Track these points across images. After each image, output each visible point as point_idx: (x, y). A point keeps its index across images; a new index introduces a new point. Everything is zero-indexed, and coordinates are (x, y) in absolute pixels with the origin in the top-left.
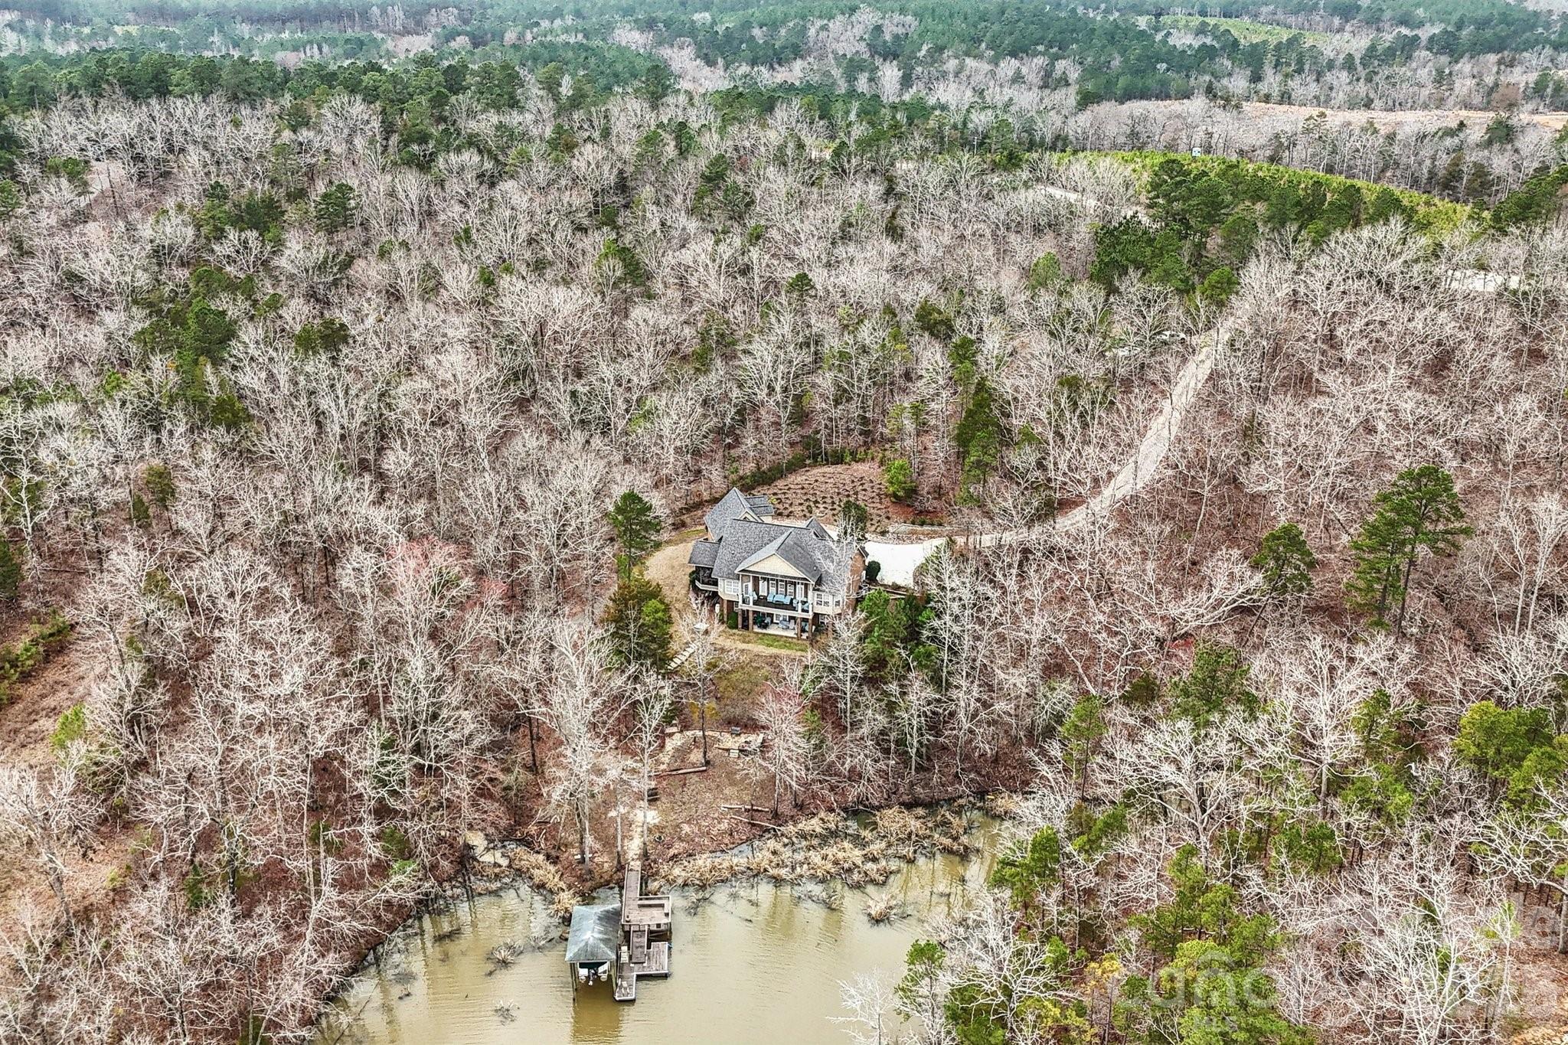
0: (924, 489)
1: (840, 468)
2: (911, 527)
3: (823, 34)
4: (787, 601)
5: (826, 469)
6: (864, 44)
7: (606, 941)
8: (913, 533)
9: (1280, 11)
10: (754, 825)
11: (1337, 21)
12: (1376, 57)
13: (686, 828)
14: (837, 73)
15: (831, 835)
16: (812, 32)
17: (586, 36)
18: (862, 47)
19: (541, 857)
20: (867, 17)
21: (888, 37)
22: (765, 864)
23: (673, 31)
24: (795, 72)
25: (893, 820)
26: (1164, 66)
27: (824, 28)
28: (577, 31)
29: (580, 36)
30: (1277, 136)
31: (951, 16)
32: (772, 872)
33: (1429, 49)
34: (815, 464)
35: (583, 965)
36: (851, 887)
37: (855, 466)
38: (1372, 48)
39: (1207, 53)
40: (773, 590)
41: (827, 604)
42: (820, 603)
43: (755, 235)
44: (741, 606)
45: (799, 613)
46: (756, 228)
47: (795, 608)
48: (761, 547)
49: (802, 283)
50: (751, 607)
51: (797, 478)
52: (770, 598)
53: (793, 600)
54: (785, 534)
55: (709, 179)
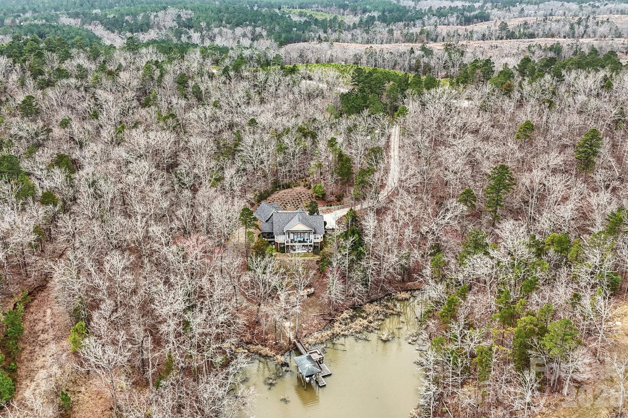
0: (328, 193)
1: (290, 190)
2: (327, 208)
3: (157, 19)
4: (302, 240)
5: (284, 191)
6: (175, 22)
7: (314, 366)
8: (328, 209)
9: (319, 6)
10: (325, 319)
11: (342, 10)
12: (363, 24)
13: (304, 325)
14: (171, 35)
15: (352, 318)
16: (152, 17)
17: (47, 21)
18: (175, 23)
19: (260, 346)
20: (172, 11)
21: (184, 19)
22: (338, 331)
23: (89, 18)
24: (152, 34)
25: (369, 308)
26: (295, 29)
27: (156, 16)
28: (42, 19)
29: (44, 21)
30: (355, 55)
31: (206, 10)
32: (342, 333)
33: (379, 21)
34: (280, 190)
35: (307, 377)
36: (370, 333)
37: (295, 188)
38: (361, 21)
39: (307, 24)
40: (296, 237)
41: (318, 238)
42: (315, 238)
43: (216, 105)
44: (286, 244)
45: (309, 244)
46: (215, 102)
47: (306, 242)
48: (289, 222)
49: (253, 122)
50: (290, 244)
51: (275, 196)
52: (295, 240)
53: (304, 239)
54: (297, 216)
55: (179, 83)
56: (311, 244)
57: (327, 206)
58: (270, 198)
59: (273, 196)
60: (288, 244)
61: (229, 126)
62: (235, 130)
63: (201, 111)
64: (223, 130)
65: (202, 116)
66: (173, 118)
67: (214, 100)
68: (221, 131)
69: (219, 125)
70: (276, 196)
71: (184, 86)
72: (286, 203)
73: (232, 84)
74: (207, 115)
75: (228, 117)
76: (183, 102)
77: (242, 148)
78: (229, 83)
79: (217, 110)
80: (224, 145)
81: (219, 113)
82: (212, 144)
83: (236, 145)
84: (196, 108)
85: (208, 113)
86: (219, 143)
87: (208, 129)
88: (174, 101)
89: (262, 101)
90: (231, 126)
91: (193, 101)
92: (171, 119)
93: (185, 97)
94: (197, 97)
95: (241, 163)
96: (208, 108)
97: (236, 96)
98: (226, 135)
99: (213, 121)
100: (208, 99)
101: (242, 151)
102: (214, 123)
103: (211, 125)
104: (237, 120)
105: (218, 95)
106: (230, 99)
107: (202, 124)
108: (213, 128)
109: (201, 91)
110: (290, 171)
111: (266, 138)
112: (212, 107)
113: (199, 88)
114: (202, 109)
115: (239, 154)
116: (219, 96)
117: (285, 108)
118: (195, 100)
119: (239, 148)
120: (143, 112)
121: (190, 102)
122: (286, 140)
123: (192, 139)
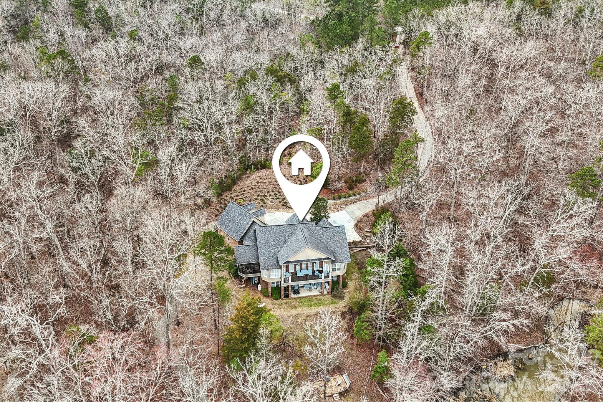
8: (335, 204)
34: (251, 172)
41: (339, 269)
42: (334, 270)
43: (133, 36)
44: (283, 284)
45: (323, 280)
46: (133, 32)
47: (318, 277)
48: (285, 242)
49: (195, 61)
50: (290, 283)
51: (245, 183)
52: (299, 274)
53: (313, 272)
54: (298, 230)
55: (76, 7)
56: (327, 280)
57: (334, 199)
58: (236, 188)
59: (241, 184)
60: (286, 284)
61: (157, 68)
62: (167, 74)
63: (111, 47)
64: (147, 76)
65: (113, 54)
66: (64, 58)
67: (130, 30)
68: (144, 77)
69: (141, 68)
70: (247, 183)
71: (84, 11)
72: (265, 196)
73: (155, 7)
74: (122, 53)
75: (154, 54)
76: (82, 34)
77: (181, 105)
78: (150, 6)
79: (135, 45)
80: (152, 100)
81: (139, 49)
82: (132, 99)
83: (172, 99)
84: (102, 42)
85: (123, 50)
86: (143, 97)
87: (124, 74)
88: (69, 31)
89: (202, 31)
90: (159, 69)
91: (98, 31)
92: (59, 60)
93: (86, 26)
94: (103, 25)
95: (184, 133)
96: (122, 41)
97: (164, 23)
98: (152, 83)
99: (130, 61)
100: (122, 28)
101: (182, 108)
102: (133, 65)
103: (128, 68)
104: (168, 58)
105: (136, 21)
106: (155, 27)
107: (114, 66)
108: (131, 72)
109: (110, 18)
110: (264, 141)
111: (219, 86)
112: (127, 39)
113: (107, 13)
114: (112, 42)
115: (179, 115)
116: (137, 24)
117: (239, 38)
118: (101, 31)
119: (176, 105)
120: (16, 49)
121: (94, 33)
122: (252, 88)
123: (97, 91)
